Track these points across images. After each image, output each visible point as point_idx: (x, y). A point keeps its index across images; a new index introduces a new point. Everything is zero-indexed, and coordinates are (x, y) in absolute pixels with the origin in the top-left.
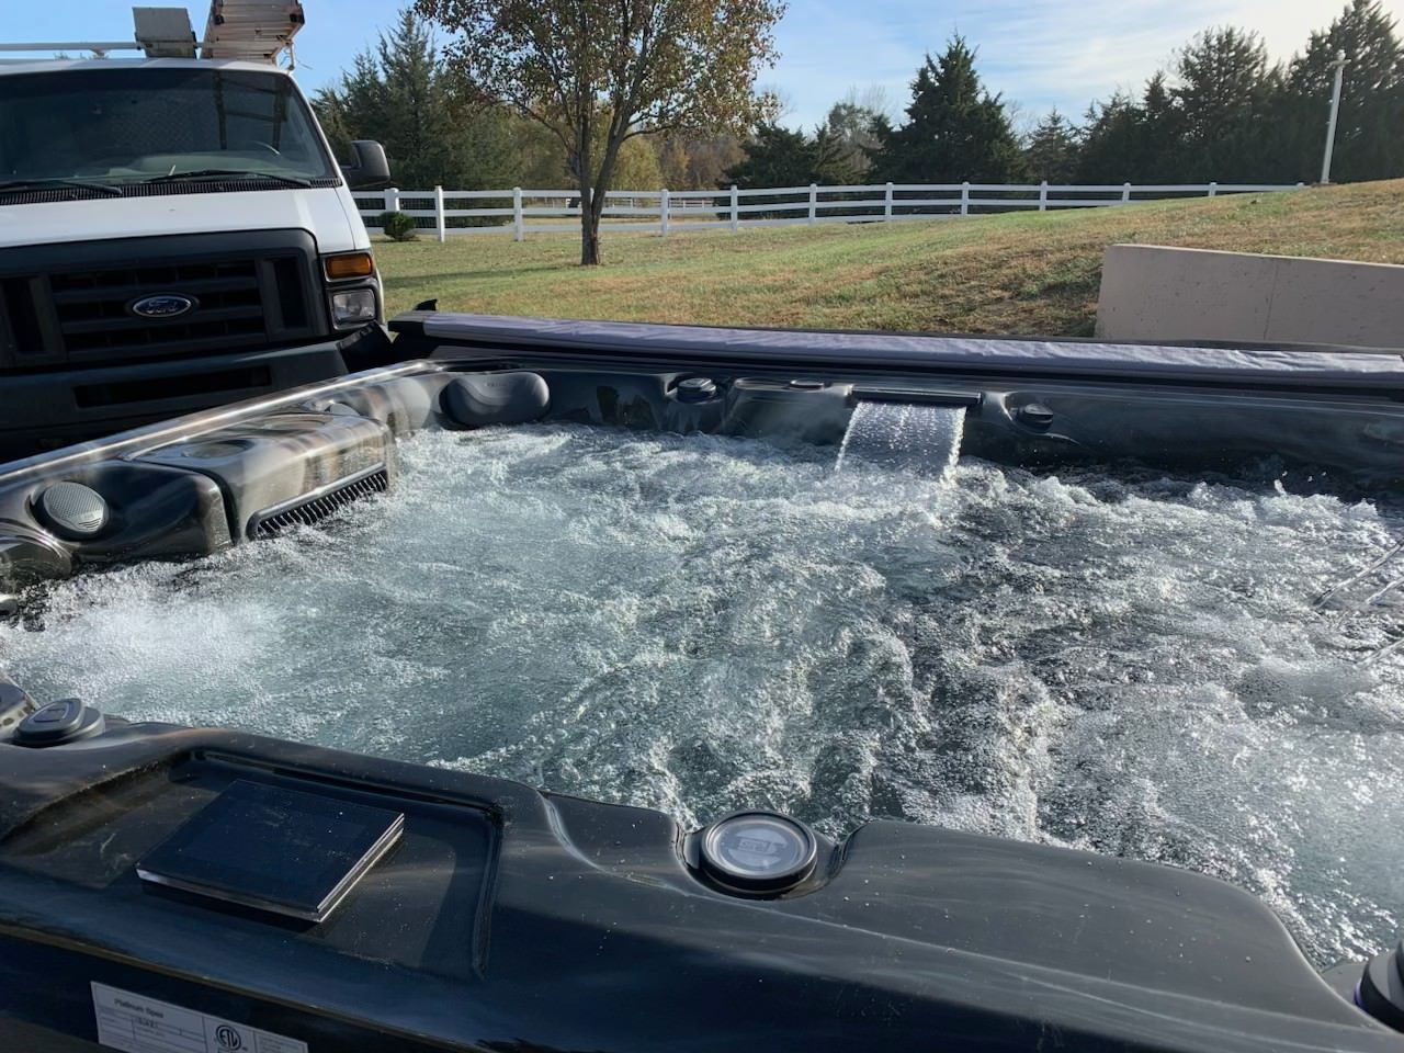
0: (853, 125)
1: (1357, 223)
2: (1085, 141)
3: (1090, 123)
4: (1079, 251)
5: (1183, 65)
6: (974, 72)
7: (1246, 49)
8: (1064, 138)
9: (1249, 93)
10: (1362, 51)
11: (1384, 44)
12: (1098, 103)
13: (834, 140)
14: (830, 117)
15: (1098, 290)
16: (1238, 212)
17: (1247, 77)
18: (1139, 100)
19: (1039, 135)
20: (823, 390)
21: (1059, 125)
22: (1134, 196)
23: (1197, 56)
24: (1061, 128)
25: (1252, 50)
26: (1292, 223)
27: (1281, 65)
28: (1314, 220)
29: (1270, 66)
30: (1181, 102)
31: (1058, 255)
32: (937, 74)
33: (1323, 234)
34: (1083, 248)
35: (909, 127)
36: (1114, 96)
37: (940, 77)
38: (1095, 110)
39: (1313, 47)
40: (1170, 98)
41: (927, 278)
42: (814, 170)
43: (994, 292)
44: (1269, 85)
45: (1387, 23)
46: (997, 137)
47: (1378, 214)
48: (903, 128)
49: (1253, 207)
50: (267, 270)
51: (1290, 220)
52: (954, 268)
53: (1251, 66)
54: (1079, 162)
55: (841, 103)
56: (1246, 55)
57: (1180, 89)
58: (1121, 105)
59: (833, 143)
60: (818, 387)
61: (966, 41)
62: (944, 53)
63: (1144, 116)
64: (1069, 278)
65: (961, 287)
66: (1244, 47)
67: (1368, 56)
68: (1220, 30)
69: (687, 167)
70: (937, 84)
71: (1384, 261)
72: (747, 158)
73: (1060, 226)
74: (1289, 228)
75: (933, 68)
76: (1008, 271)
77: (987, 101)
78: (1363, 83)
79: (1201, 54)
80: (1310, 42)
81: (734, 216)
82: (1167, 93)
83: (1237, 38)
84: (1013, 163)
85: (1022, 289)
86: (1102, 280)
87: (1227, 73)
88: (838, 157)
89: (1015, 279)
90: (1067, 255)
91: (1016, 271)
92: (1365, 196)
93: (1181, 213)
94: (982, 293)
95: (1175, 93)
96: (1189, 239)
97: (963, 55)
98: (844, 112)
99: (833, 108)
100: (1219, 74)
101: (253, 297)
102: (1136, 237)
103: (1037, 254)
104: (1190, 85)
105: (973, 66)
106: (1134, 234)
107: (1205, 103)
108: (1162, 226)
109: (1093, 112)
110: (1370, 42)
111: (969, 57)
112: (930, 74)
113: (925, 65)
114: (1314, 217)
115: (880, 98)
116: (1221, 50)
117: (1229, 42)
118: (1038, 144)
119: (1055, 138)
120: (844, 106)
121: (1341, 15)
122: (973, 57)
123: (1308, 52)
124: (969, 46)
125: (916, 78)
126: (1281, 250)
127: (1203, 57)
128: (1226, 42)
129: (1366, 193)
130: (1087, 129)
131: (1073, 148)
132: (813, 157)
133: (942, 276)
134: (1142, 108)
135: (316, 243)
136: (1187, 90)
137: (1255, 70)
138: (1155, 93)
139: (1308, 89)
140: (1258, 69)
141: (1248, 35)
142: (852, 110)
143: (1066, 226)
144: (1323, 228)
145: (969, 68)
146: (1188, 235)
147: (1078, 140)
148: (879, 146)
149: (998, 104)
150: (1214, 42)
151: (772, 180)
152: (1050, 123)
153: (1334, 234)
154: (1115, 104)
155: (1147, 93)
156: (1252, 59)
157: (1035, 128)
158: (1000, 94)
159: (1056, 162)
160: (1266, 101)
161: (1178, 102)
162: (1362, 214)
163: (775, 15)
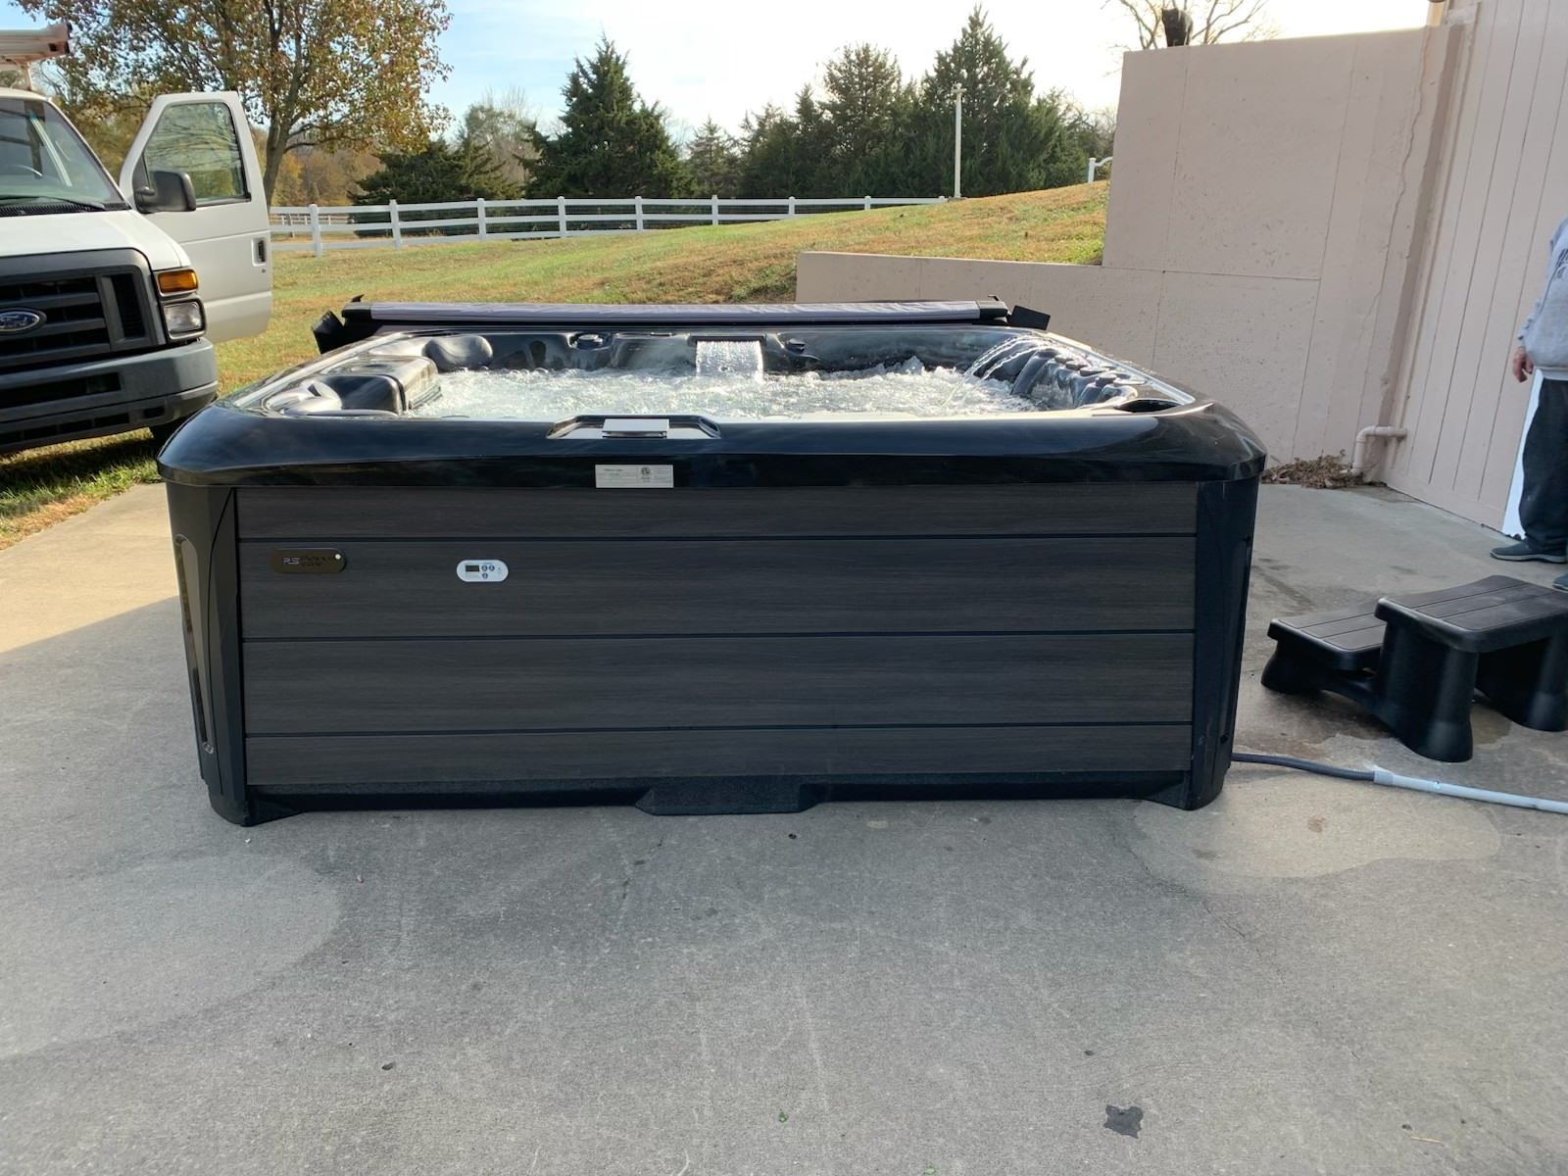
0: (494, 131)
1: (976, 231)
2: (743, 152)
3: (747, 134)
4: (773, 260)
5: (828, 80)
6: (627, 79)
7: (882, 65)
8: (722, 149)
9: (889, 108)
10: (981, 71)
11: (998, 64)
12: (752, 113)
13: (481, 148)
14: (467, 120)
15: (794, 291)
16: (891, 225)
17: (885, 93)
18: (790, 112)
19: (697, 145)
20: (671, 337)
21: (716, 135)
22: (799, 210)
23: (840, 71)
24: (718, 138)
25: (887, 67)
26: (930, 233)
27: (914, 82)
28: (946, 230)
29: (904, 83)
30: (831, 115)
31: (757, 264)
32: (589, 80)
33: (951, 240)
34: (775, 256)
35: (567, 135)
36: (767, 106)
37: (593, 83)
38: (749, 120)
39: (939, 66)
40: (820, 111)
41: (649, 286)
42: (463, 182)
43: (711, 296)
44: (906, 100)
45: (1001, 43)
46: (659, 148)
47: (990, 224)
48: (560, 137)
49: (902, 220)
50: (107, 286)
51: (929, 230)
52: (670, 277)
53: (888, 81)
54: (742, 175)
55: (477, 105)
56: (883, 70)
57: (828, 102)
58: (774, 116)
59: (481, 152)
60: (668, 335)
61: (615, 44)
62: (594, 57)
63: (798, 129)
64: (769, 282)
65: (681, 293)
66: (881, 63)
67: (987, 75)
68: (858, 46)
69: (300, 176)
70: (590, 91)
71: (989, 258)
72: (383, 168)
73: (749, 239)
74: (928, 236)
75: (583, 71)
76: (718, 278)
77: (644, 110)
78: (984, 101)
79: (843, 68)
80: (937, 61)
81: (397, 233)
82: (816, 107)
83: (873, 54)
84: (678, 176)
85: (733, 293)
86: (798, 282)
87: (868, 87)
88: (489, 167)
89: (726, 285)
90: (764, 263)
91: (724, 278)
92: (981, 209)
93: (847, 226)
94: (700, 297)
95: (824, 106)
96: (857, 247)
97: (614, 60)
98: (482, 116)
99: (469, 112)
100: (861, 89)
101: (96, 310)
102: (816, 246)
103: (741, 263)
104: (836, 98)
105: (626, 73)
106: (814, 244)
107: (852, 116)
108: (834, 238)
109: (748, 123)
110: (987, 62)
111: (620, 62)
112: (582, 80)
113: (576, 70)
114: (946, 227)
115: (521, 102)
116: (860, 65)
117: (867, 58)
118: (697, 155)
119: (714, 148)
120: (482, 109)
121: (959, 37)
122: (624, 63)
123: (936, 70)
124: (620, 51)
125: (568, 84)
126: (923, 253)
127: (845, 71)
128: (864, 58)
129: (982, 207)
130: (745, 140)
131: (732, 160)
132: (461, 167)
133: (661, 284)
134: (795, 121)
135: (147, 259)
136: (834, 103)
137: (892, 86)
138: (806, 108)
139: (939, 106)
140: (895, 84)
141: (882, 52)
142: (491, 114)
143: (754, 239)
144: (952, 236)
145: (622, 75)
146: (856, 244)
147: (736, 151)
148: (538, 156)
149: (656, 113)
150: (853, 57)
151: (416, 193)
152: (706, 133)
153: (960, 240)
154: (769, 116)
155: (798, 106)
156: (889, 75)
157: (693, 138)
158: (657, 103)
159: (717, 174)
160: (905, 117)
161: (827, 115)
162: (979, 224)
163: (438, 24)
